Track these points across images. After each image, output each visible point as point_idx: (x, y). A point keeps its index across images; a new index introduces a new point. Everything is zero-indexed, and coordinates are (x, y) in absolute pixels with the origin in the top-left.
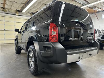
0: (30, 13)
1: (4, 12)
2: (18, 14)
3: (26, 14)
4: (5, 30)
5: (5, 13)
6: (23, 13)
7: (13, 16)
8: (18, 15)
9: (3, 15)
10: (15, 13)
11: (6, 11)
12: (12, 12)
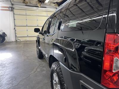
0: (54, 3)
1: (25, 4)
2: (40, 5)
3: (50, 5)
4: (27, 26)
5: (26, 6)
6: (46, 4)
7: (35, 8)
8: (40, 7)
9: (24, 8)
10: (37, 4)
11: (27, 3)
12: (33, 3)
